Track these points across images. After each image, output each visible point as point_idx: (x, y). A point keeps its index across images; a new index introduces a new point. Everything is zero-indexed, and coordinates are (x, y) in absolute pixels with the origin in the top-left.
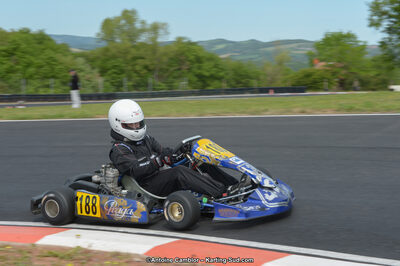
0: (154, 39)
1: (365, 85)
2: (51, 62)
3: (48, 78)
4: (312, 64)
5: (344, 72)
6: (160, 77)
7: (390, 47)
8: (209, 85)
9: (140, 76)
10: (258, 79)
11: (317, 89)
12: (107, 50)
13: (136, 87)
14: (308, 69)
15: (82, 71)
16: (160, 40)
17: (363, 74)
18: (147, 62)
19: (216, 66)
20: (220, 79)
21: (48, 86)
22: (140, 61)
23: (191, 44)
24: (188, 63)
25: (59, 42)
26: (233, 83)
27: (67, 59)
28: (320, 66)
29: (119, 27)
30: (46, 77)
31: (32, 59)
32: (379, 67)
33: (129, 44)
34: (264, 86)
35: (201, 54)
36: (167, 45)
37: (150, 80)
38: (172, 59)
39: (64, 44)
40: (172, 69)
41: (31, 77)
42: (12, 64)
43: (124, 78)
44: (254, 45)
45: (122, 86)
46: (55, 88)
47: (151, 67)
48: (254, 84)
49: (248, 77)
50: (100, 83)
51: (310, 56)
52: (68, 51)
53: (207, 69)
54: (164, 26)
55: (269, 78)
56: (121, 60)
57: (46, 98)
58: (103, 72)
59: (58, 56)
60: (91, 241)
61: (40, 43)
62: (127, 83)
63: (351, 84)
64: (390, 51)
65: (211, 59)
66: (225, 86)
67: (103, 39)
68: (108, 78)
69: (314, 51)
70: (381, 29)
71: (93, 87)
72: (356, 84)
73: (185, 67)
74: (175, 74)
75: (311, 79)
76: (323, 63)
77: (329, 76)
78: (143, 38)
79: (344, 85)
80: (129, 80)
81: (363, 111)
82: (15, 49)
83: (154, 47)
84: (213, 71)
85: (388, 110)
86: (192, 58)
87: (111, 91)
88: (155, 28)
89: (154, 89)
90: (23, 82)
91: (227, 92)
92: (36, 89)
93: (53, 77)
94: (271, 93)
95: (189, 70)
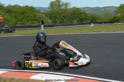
0: (66, 8)
2: (35, 15)
3: (34, 20)
4: (116, 14)
6: (68, 19)
8: (83, 21)
9: (62, 19)
10: (99, 19)
11: (118, 22)
12: (51, 11)
13: (61, 22)
14: (115, 16)
15: (44, 18)
16: (68, 8)
18: (64, 15)
20: (87, 19)
21: (34, 23)
22: (62, 15)
23: (77, 8)
25: (37, 9)
26: (91, 21)
27: (40, 15)
28: (119, 15)
29: (55, 4)
30: (33, 20)
31: (29, 15)
33: (58, 9)
34: (101, 21)
35: (81, 12)
36: (70, 9)
37: (65, 20)
38: (72, 14)
39: (39, 10)
40: (72, 17)
41: (29, 20)
42: (23, 16)
44: (98, 8)
45: (56, 22)
46: (36, 23)
47: (65, 16)
48: (98, 21)
49: (95, 18)
50: (50, 22)
51: (116, 11)
52: (40, 12)
53: (83, 16)
54: (69, 3)
55: (102, 19)
56: (56, 14)
57: (33, 27)
58: (50, 18)
59: (37, 14)
61: (31, 10)
62: (58, 21)
65: (84, 13)
66: (88, 22)
67: (50, 8)
68: (52, 20)
69: (117, 10)
71: (47, 23)
73: (76, 16)
74: (73, 18)
75: (116, 19)
76: (120, 14)
77: (122, 18)
78: (63, 7)
80: (59, 20)
82: (24, 12)
83: (66, 10)
84: (85, 17)
86: (78, 13)
87: (53, 24)
88: (66, 4)
89: (66, 23)
90: (26, 22)
92: (30, 24)
93: (35, 20)
94: (103, 24)
95: (77, 17)
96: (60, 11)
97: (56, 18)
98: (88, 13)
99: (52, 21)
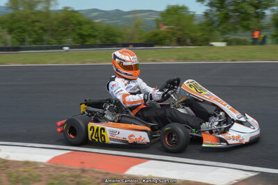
0: (47, 8)
1: (194, 42)
4: (158, 27)
5: (180, 33)
6: (52, 35)
7: (211, 16)
8: (86, 41)
9: (37, 34)
10: (122, 37)
11: (162, 44)
12: (13, 15)
13: (35, 42)
14: (156, 31)
16: (52, 8)
17: (193, 35)
18: (42, 25)
19: (92, 28)
20: (95, 37)
22: (37, 24)
23: (74, 12)
24: (72, 25)
26: (104, 40)
28: (164, 28)
32: (203, 30)
33: (29, 11)
34: (126, 42)
35: (81, 19)
36: (57, 12)
37: (46, 37)
43: (26, 36)
44: (118, 13)
45: (24, 41)
47: (46, 28)
48: (119, 40)
49: (114, 35)
50: (9, 39)
51: (157, 21)
53: (85, 30)
55: (129, 37)
56: (23, 22)
58: (11, 31)
60: (8, 154)
62: (29, 40)
63: (185, 41)
64: (211, 19)
65: (89, 22)
66: (98, 42)
67: (11, 8)
68: (15, 35)
69: (160, 18)
70: (205, 3)
71: (4, 42)
72: (188, 41)
73: (70, 28)
74: (64, 33)
75: (158, 37)
76: (166, 27)
77: (170, 35)
78: (40, 7)
79: (180, 42)
80: (30, 37)
81: (195, 60)
83: (47, 14)
84: (90, 31)
85: (211, 60)
86: (75, 22)
87: (17, 44)
89: (48, 44)
91: (101, 46)
94: (131, 47)
95: (73, 30)
96: (32, 16)
97: (24, 31)
98: (99, 23)
99: (13, 38)
